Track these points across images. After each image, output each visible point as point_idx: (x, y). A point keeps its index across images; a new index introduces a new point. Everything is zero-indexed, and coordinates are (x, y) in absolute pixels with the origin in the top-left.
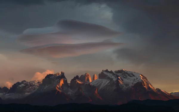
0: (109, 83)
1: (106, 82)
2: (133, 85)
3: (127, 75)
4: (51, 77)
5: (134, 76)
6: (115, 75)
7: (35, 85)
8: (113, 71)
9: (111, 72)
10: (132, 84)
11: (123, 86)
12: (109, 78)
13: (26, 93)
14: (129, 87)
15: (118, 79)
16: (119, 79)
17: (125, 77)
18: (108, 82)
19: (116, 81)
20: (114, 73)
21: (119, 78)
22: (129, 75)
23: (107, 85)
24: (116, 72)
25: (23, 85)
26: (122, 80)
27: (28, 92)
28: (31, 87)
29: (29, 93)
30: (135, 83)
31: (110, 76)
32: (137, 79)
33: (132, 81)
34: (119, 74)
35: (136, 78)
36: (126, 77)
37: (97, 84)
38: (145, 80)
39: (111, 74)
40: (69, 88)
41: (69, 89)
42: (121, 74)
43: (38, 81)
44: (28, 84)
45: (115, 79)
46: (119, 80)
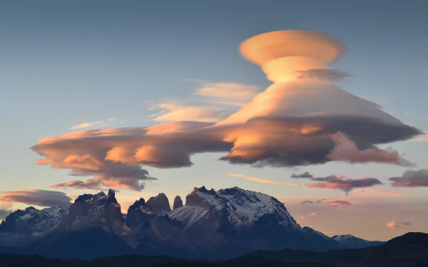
0: (207, 214)
1: (201, 213)
2: (256, 220)
3: (244, 198)
4: (87, 201)
5: (258, 200)
6: (220, 198)
7: (53, 216)
8: (216, 190)
9: (212, 192)
10: (255, 217)
11: (236, 222)
12: (207, 204)
13: (35, 234)
14: (249, 223)
15: (226, 206)
16: (229, 207)
17: (240, 202)
18: (205, 212)
19: (221, 211)
20: (218, 194)
21: (228, 204)
22: (248, 199)
23: (202, 218)
24: (221, 191)
25: (28, 216)
26: (235, 209)
27: (40, 231)
28: (44, 221)
29: (41, 234)
30: (261, 215)
31: (209, 201)
32: (265, 206)
33: (254, 212)
34: (228, 197)
35: (262, 206)
36: (242, 202)
37: (184, 215)
38: (280, 210)
39: (212, 197)
40: (124, 225)
41: (125, 227)
42: (232, 196)
43: (60, 209)
44: (40, 214)
45: (219, 207)
46: (228, 209)
